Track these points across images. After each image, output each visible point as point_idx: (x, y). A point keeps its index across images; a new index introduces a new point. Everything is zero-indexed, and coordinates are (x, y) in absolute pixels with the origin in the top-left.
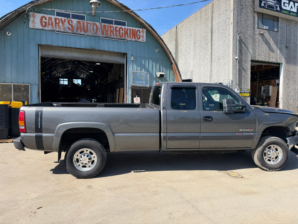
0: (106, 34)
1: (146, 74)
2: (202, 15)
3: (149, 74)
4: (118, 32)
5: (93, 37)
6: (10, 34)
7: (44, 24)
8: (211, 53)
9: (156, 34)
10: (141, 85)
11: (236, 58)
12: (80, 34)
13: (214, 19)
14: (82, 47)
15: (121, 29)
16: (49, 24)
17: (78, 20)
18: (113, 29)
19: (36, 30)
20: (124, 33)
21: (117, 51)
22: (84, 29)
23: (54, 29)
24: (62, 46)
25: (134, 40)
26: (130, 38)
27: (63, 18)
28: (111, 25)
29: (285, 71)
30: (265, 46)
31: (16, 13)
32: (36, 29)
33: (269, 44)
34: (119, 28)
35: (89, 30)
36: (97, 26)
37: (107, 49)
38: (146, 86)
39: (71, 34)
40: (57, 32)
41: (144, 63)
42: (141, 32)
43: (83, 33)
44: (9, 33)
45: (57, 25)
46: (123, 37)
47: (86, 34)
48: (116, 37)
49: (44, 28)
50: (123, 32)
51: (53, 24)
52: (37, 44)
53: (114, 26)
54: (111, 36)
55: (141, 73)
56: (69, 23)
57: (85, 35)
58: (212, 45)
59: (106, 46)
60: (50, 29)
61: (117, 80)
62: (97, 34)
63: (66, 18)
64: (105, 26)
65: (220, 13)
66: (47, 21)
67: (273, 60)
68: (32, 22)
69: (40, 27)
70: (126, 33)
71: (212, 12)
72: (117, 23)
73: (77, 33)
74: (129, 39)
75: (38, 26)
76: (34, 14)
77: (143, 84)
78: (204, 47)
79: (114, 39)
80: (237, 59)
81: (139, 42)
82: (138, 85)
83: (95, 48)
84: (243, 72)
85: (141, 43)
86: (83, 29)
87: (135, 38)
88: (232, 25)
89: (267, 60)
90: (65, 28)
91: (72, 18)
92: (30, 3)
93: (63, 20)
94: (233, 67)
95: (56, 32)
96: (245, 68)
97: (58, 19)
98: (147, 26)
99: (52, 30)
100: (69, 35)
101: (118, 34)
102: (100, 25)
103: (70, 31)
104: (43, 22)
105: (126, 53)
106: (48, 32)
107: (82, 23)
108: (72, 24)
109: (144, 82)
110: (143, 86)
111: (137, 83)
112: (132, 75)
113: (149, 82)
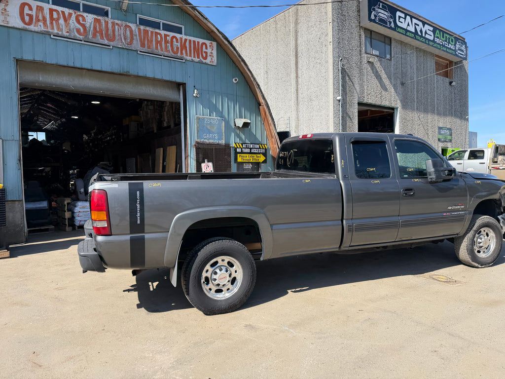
0: (149, 47)
1: (219, 122)
2: (279, 26)
3: (224, 121)
4: (169, 45)
5: (126, 51)
7: (27, 19)
8: (297, 90)
9: (235, 52)
10: (211, 141)
11: (339, 98)
12: (101, 43)
13: (299, 34)
14: (104, 69)
15: (174, 40)
16: (38, 20)
17: (95, 16)
18: (161, 38)
19: (11, 30)
20: (179, 46)
21: (168, 79)
22: (107, 34)
23: (49, 30)
24: (66, 65)
25: (196, 60)
26: (190, 56)
27: (67, 11)
28: (157, 31)
29: (402, 119)
30: (375, 81)
32: (9, 27)
33: (381, 78)
34: (171, 36)
35: (117, 38)
36: (131, 31)
37: (150, 75)
38: (220, 142)
39: (83, 42)
40: (54, 36)
41: (214, 102)
42: (208, 47)
43: (106, 42)
45: (54, 22)
46: (179, 54)
47: (112, 43)
48: (166, 54)
49: (27, 27)
50: (179, 44)
51: (46, 21)
52: (14, 58)
53: (163, 32)
54: (158, 50)
55: (210, 119)
56: (79, 20)
57: (109, 46)
58: (297, 77)
59: (150, 68)
60: (39, 30)
61: (155, 131)
62: (133, 45)
63: (71, 11)
64: (146, 32)
65: (310, 24)
66: (34, 13)
67: (386, 103)
68: (2, 13)
69: (19, 24)
70: (183, 46)
71: (296, 23)
72: (167, 28)
73: (95, 41)
74: (189, 58)
75: (15, 21)
77: (214, 139)
78: (284, 79)
79: (162, 57)
80: (339, 101)
81: (206, 64)
82: (207, 141)
83: (129, 72)
84: (347, 122)
85: (209, 66)
86: (105, 34)
87: (198, 57)
88: (332, 46)
89: (378, 103)
90: (70, 30)
91: (84, 11)
93: (67, 14)
94: (334, 114)
95: (52, 36)
96: (350, 114)
97: (56, 11)
98: (221, 36)
99: (45, 31)
100: (79, 43)
101: (170, 47)
102: (137, 30)
103: (81, 37)
104: (25, 14)
105: (184, 82)
106: (35, 34)
107: (103, 22)
108: (84, 23)
109: (216, 135)
110: (215, 142)
111: (205, 137)
112: (196, 124)
113: (224, 136)
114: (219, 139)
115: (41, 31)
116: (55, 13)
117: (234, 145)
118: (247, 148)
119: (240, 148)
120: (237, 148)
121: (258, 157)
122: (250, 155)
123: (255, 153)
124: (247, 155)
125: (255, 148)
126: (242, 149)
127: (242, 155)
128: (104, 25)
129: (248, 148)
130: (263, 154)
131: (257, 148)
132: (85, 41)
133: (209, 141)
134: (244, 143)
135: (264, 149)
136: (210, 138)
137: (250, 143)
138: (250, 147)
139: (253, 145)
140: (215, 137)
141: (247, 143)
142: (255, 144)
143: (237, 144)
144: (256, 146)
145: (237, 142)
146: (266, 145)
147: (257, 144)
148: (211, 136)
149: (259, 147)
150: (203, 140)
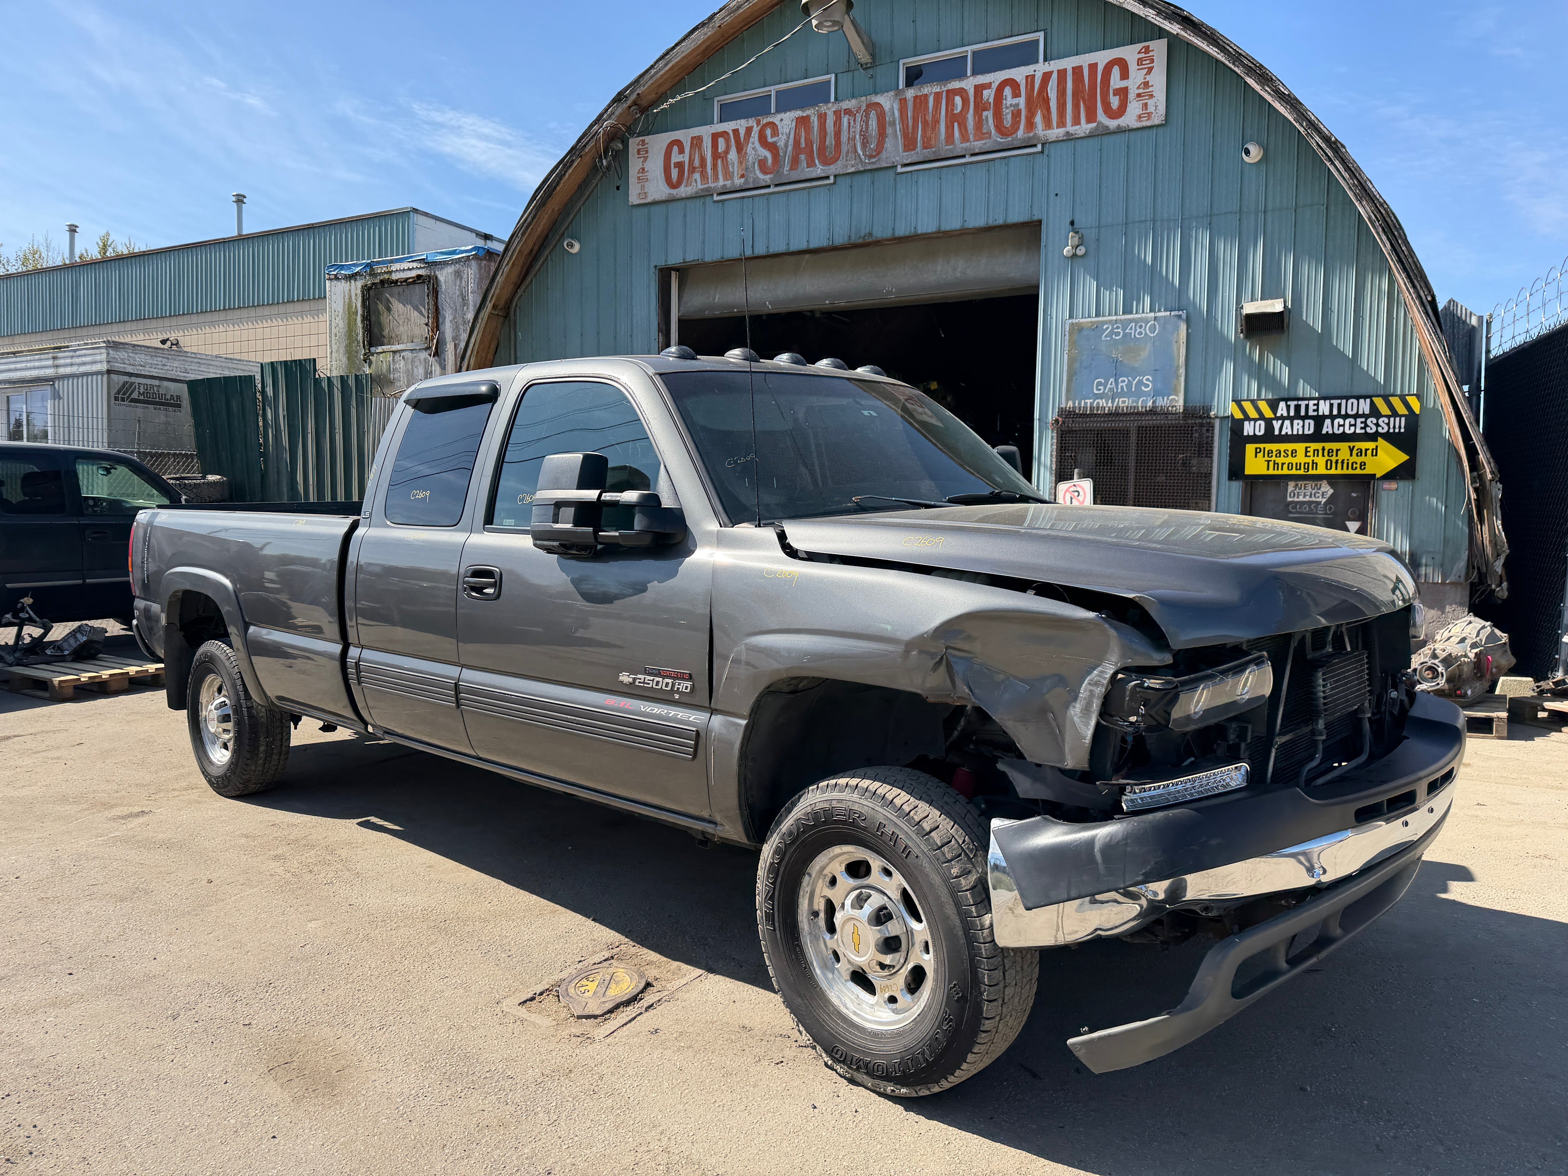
0: (927, 144)
1: (1164, 328)
3: (1188, 321)
4: (989, 115)
5: (867, 178)
6: (576, 248)
7: (675, 173)
10: (1124, 403)
12: (808, 176)
14: (814, 245)
15: (1008, 91)
16: (692, 169)
17: (799, 113)
18: (965, 101)
19: (653, 209)
20: (1022, 106)
22: (822, 148)
23: (712, 185)
24: (738, 256)
25: (1085, 127)
27: (741, 125)
28: (955, 85)
31: (573, 161)
32: (650, 204)
34: (995, 86)
35: (845, 149)
36: (881, 117)
37: (927, 225)
38: (1162, 402)
39: (772, 189)
40: (717, 194)
41: (1149, 260)
42: (1133, 67)
43: (819, 170)
44: (572, 246)
45: (719, 161)
46: (1020, 133)
47: (832, 169)
48: (978, 145)
49: (674, 192)
50: (1022, 101)
51: (706, 166)
52: (655, 267)
53: (969, 84)
54: (953, 143)
55: (1125, 324)
56: (765, 137)
57: (827, 178)
59: (927, 206)
60: (694, 190)
62: (884, 155)
63: (752, 122)
64: (920, 102)
66: (685, 158)
68: (638, 178)
69: (663, 191)
70: (1038, 101)
73: (795, 176)
74: (1056, 133)
75: (658, 190)
76: (643, 141)
77: (1139, 394)
79: (968, 159)
81: (1121, 130)
82: (1107, 405)
83: (870, 234)
85: (1132, 134)
86: (819, 149)
87: (1091, 117)
90: (747, 169)
91: (778, 111)
92: (614, 101)
93: (742, 132)
95: (716, 198)
97: (724, 134)
99: (702, 190)
100: (765, 194)
101: (991, 121)
102: (896, 106)
103: (767, 178)
104: (672, 166)
105: (1035, 218)
106: (689, 203)
107: (816, 120)
108: (775, 139)
109: (1148, 380)
110: (1140, 404)
111: (1100, 390)
112: (1067, 348)
113: (1183, 379)
114: (1157, 393)
115: (697, 193)
116: (721, 141)
117: (1232, 409)
118: (1298, 416)
119: (1262, 417)
120: (1247, 418)
121: (1360, 453)
122: (1318, 446)
123: (1343, 438)
124: (1300, 447)
125: (1347, 416)
126: (1269, 423)
127: (1269, 446)
128: (816, 128)
129: (1303, 418)
130: (1390, 437)
131: (1356, 416)
132: (776, 185)
133: (1113, 402)
134: (1286, 397)
135: (1401, 416)
136: (1119, 391)
137: (1317, 396)
138: (1314, 411)
139: (1332, 401)
140: (1143, 388)
141: (1301, 396)
142: (1347, 398)
143: (1247, 406)
144: (1351, 407)
145: (1245, 398)
146: (1418, 396)
147: (1358, 398)
148: (1124, 384)
149: (1367, 412)
150: (1092, 401)
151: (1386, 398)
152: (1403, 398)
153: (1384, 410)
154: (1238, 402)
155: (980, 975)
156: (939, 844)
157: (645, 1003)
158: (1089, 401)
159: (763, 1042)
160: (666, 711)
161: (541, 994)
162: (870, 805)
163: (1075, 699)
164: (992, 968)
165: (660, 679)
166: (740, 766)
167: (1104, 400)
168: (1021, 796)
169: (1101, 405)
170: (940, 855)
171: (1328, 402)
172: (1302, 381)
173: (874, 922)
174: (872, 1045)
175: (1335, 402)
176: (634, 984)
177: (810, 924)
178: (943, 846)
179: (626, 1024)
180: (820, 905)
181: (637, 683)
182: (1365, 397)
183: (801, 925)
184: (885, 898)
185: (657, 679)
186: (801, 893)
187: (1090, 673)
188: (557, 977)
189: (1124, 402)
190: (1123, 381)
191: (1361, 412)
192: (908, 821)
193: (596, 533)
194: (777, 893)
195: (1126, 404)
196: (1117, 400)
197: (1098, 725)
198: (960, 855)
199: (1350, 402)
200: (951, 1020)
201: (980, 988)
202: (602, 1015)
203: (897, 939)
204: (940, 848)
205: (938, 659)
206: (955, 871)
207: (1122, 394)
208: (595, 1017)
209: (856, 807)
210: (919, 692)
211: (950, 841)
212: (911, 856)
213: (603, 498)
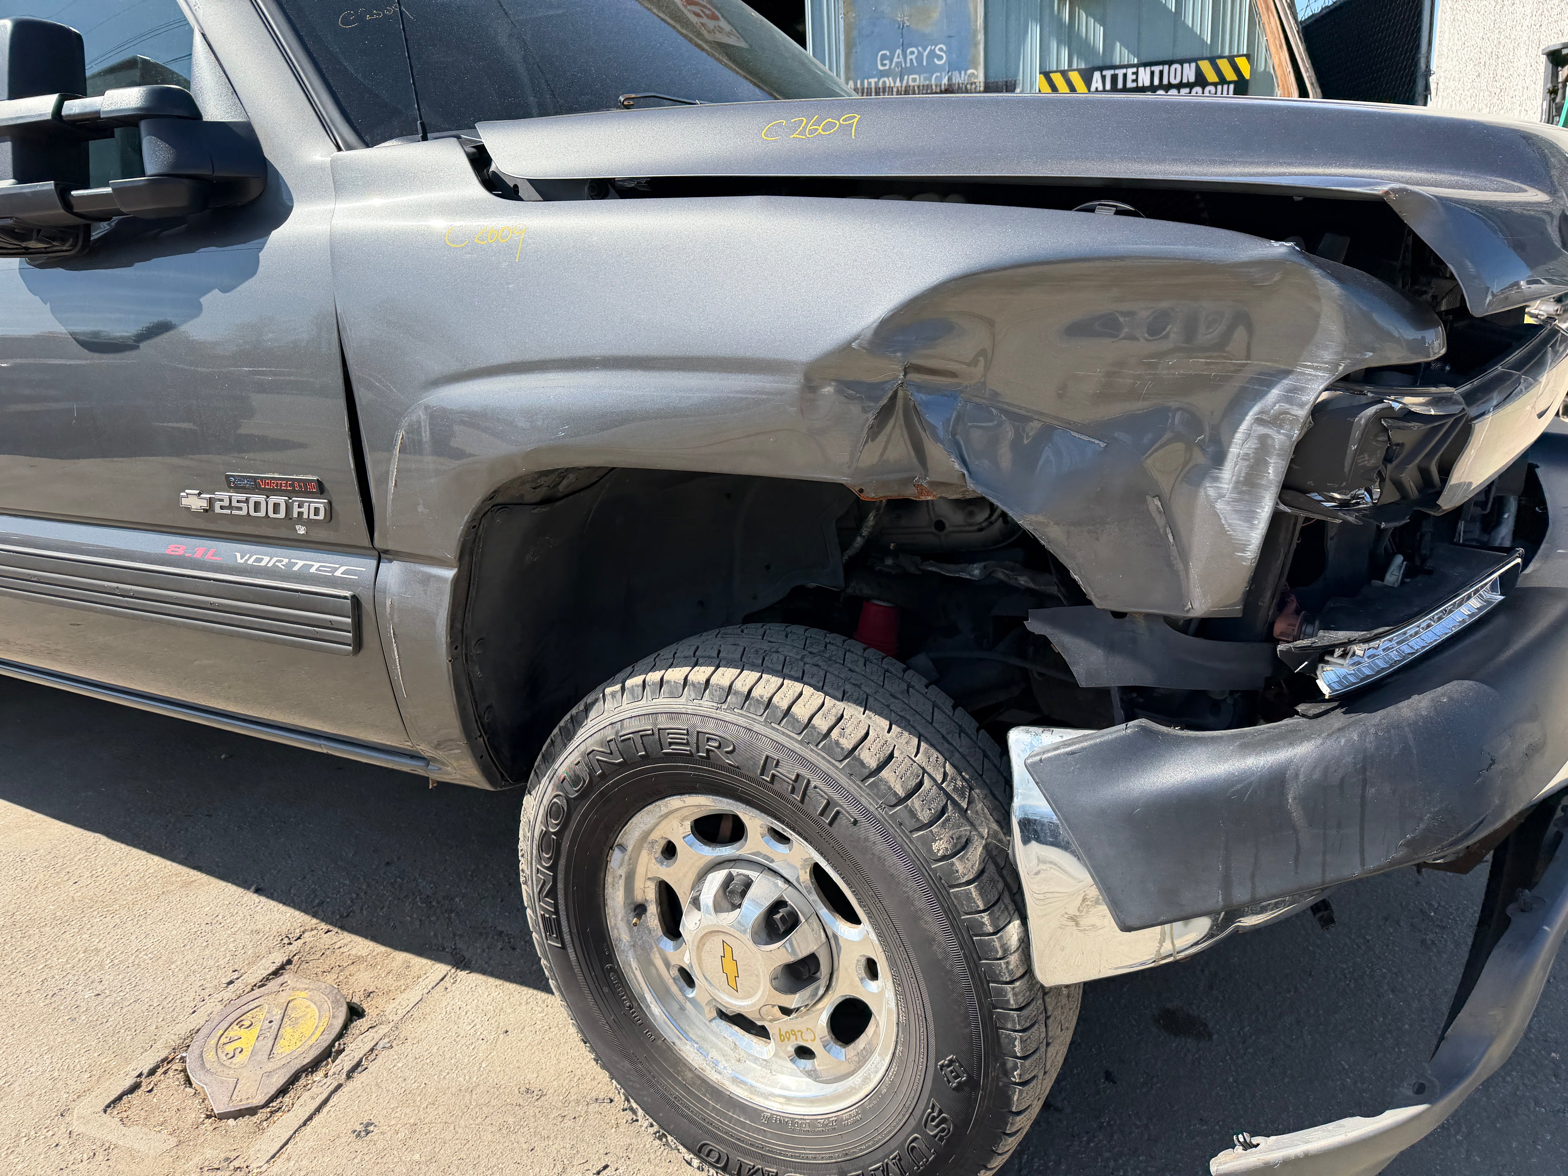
10: (916, 80)
38: (961, 79)
77: (931, 69)
82: (894, 84)
109: (941, 50)
110: (933, 82)
111: (885, 65)
112: (842, 11)
113: (981, 47)
114: (953, 66)
117: (1040, 84)
118: (1115, 89)
125: (1169, 86)
131: (1180, 86)
133: (901, 81)
134: (1101, 64)
135: (1229, 83)
136: (908, 65)
137: (1136, 61)
138: (1133, 81)
139: (1153, 68)
140: (936, 60)
141: (1118, 63)
142: (1170, 63)
143: (1057, 78)
144: (1174, 73)
145: (1055, 69)
146: (1248, 56)
147: (1181, 62)
148: (913, 57)
149: (1192, 79)
150: (876, 80)
151: (1213, 61)
152: (1231, 60)
153: (1211, 76)
154: (1047, 75)
155: (1004, 1041)
156: (901, 793)
157: (345, 1062)
158: (873, 81)
159: (568, 1123)
160: (286, 561)
161: (152, 1072)
162: (742, 721)
163: (1219, 459)
164: (1028, 1024)
165: (261, 498)
166: (453, 660)
167: (890, 79)
168: (1083, 684)
169: (888, 85)
170: (905, 817)
171: (1148, 69)
172: (1118, 44)
173: (764, 935)
174: (776, 1144)
175: (1157, 69)
176: (325, 1021)
177: (631, 930)
178: (909, 796)
179: (310, 1118)
180: (649, 894)
181: (218, 510)
182: (1189, 61)
183: (614, 934)
184: (780, 883)
185: (254, 498)
186: (609, 879)
187: (1260, 395)
188: (183, 1029)
189: (914, 80)
190: (912, 53)
191: (1184, 81)
192: (828, 750)
193: (63, 193)
194: (560, 886)
195: (917, 83)
196: (906, 77)
197: (1276, 518)
198: (943, 811)
199: (1174, 67)
200: (944, 1120)
201: (1004, 1064)
202: (266, 1105)
203: (811, 961)
204: (901, 801)
205: (885, 401)
206: (940, 847)
207: (911, 71)
208: (252, 1111)
209: (710, 728)
210: (843, 479)
211: (920, 784)
212: (842, 821)
213: (64, 112)
